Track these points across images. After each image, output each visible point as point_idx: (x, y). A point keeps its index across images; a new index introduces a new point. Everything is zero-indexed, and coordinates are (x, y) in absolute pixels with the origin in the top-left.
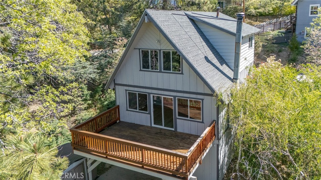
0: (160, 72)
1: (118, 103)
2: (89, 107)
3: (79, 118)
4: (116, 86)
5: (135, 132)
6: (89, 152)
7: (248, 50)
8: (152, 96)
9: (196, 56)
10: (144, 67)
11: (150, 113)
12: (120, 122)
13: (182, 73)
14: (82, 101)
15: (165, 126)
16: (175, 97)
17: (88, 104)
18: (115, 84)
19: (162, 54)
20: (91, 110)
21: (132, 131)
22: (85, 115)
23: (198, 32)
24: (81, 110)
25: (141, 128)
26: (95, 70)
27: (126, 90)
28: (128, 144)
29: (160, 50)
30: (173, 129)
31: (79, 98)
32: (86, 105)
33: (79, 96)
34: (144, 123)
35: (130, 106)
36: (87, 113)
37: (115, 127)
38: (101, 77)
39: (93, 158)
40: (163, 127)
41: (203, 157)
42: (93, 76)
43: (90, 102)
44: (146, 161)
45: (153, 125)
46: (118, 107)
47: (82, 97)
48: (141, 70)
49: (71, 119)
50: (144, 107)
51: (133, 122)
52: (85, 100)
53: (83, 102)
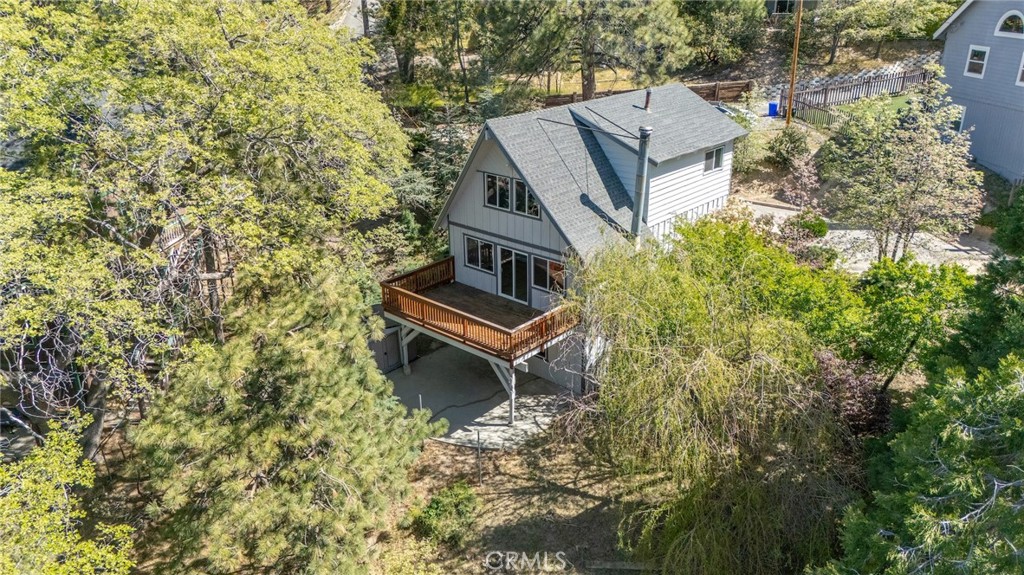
0: (511, 212)
1: (452, 254)
2: (416, 251)
3: (400, 268)
4: (451, 226)
5: (471, 300)
6: (404, 316)
7: (701, 177)
8: (499, 248)
9: (561, 194)
10: (489, 202)
11: (496, 275)
12: (455, 282)
13: (540, 220)
14: (406, 240)
15: (517, 297)
16: (530, 254)
17: (415, 246)
18: (450, 223)
19: (514, 185)
20: (420, 257)
21: (466, 297)
22: (410, 265)
23: (587, 146)
24: (403, 255)
25: (483, 296)
26: (429, 187)
27: (464, 234)
28: (458, 314)
29: (512, 179)
30: (526, 304)
31: (400, 235)
32: (410, 248)
33: (399, 232)
34: (488, 290)
35: (469, 259)
36: (413, 262)
37: (446, 290)
38: (440, 200)
39: (411, 326)
40: (512, 298)
41: (549, 343)
42: (422, 198)
43: (418, 243)
44: (469, 335)
45: (500, 294)
46: (453, 258)
47: (406, 233)
48: (485, 206)
49: (387, 269)
50: (488, 264)
51: (473, 286)
52: (410, 239)
53: (406, 242)
